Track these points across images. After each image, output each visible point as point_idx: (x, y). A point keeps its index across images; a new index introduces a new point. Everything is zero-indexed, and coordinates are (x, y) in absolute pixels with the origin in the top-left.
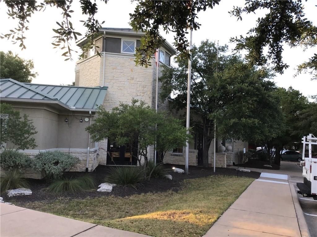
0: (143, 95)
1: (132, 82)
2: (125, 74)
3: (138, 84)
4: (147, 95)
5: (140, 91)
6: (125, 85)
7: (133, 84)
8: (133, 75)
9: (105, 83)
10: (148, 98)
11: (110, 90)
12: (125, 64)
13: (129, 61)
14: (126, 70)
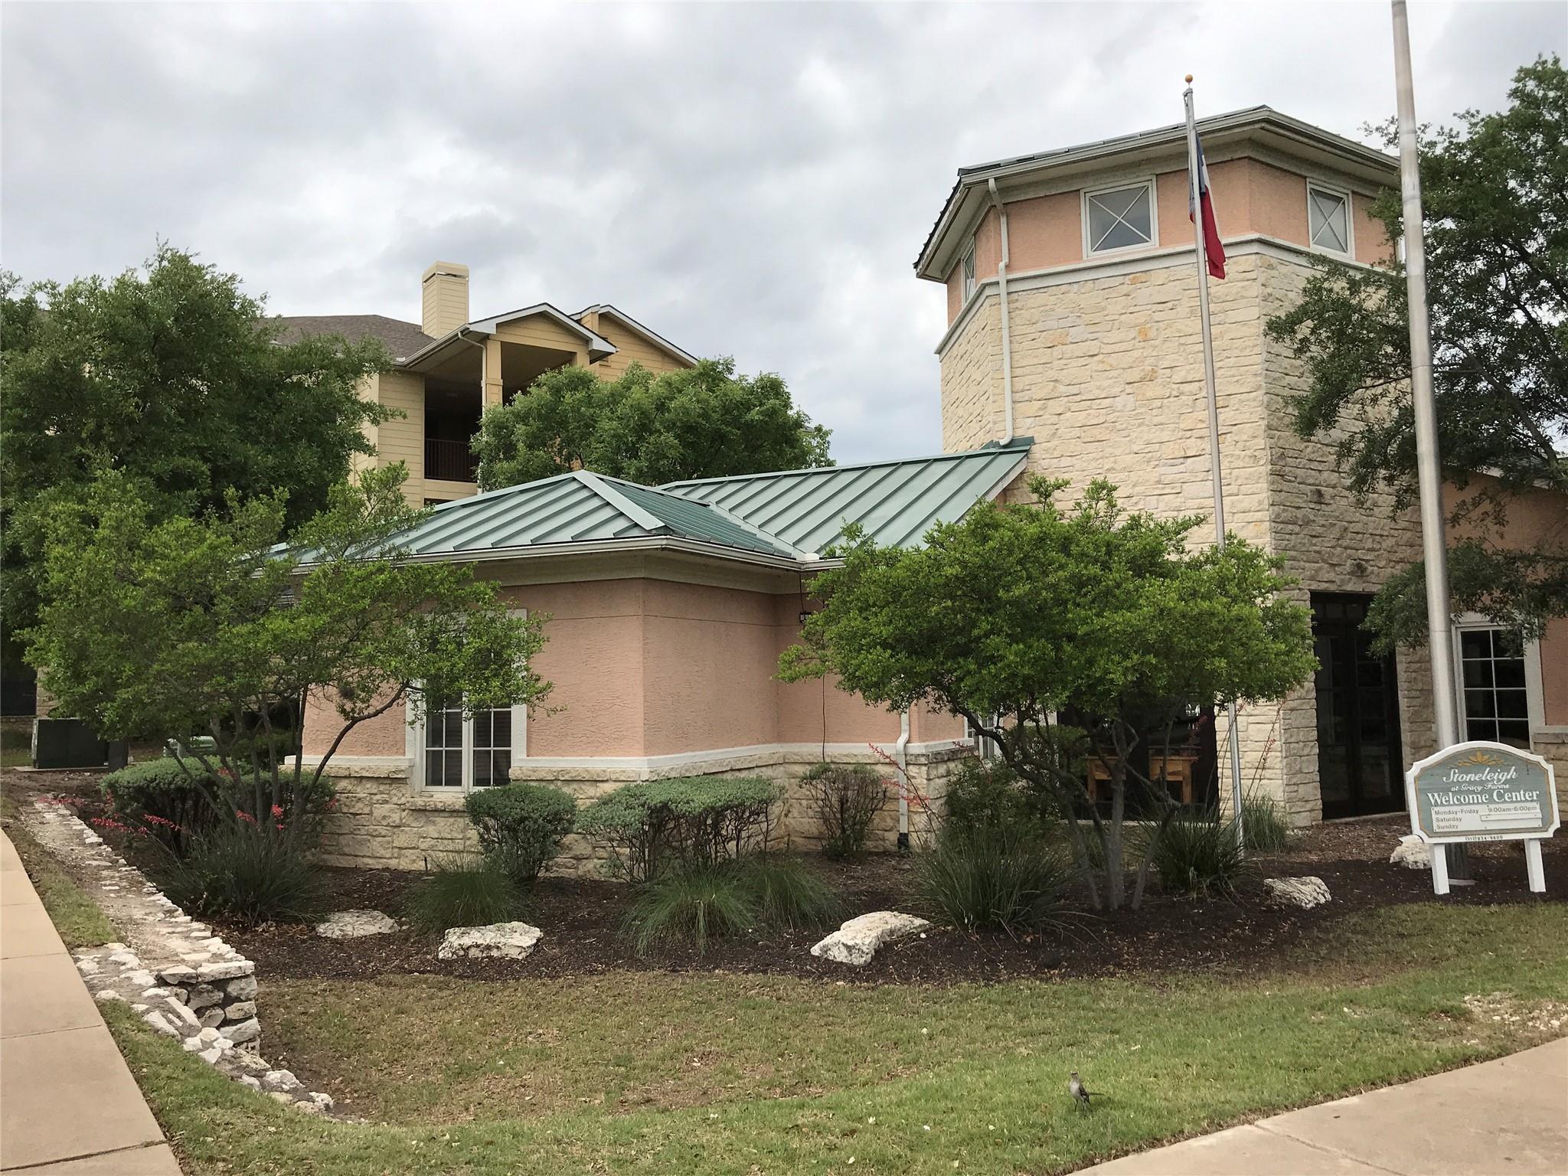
1: (1152, 390)
2: (1113, 360)
3: (1183, 398)
4: (1240, 445)
5: (1195, 433)
6: (1114, 411)
7: (1158, 403)
8: (1154, 354)
9: (1020, 422)
10: (1247, 459)
11: (1046, 450)
12: (1104, 309)
13: (1125, 289)
14: (1115, 336)
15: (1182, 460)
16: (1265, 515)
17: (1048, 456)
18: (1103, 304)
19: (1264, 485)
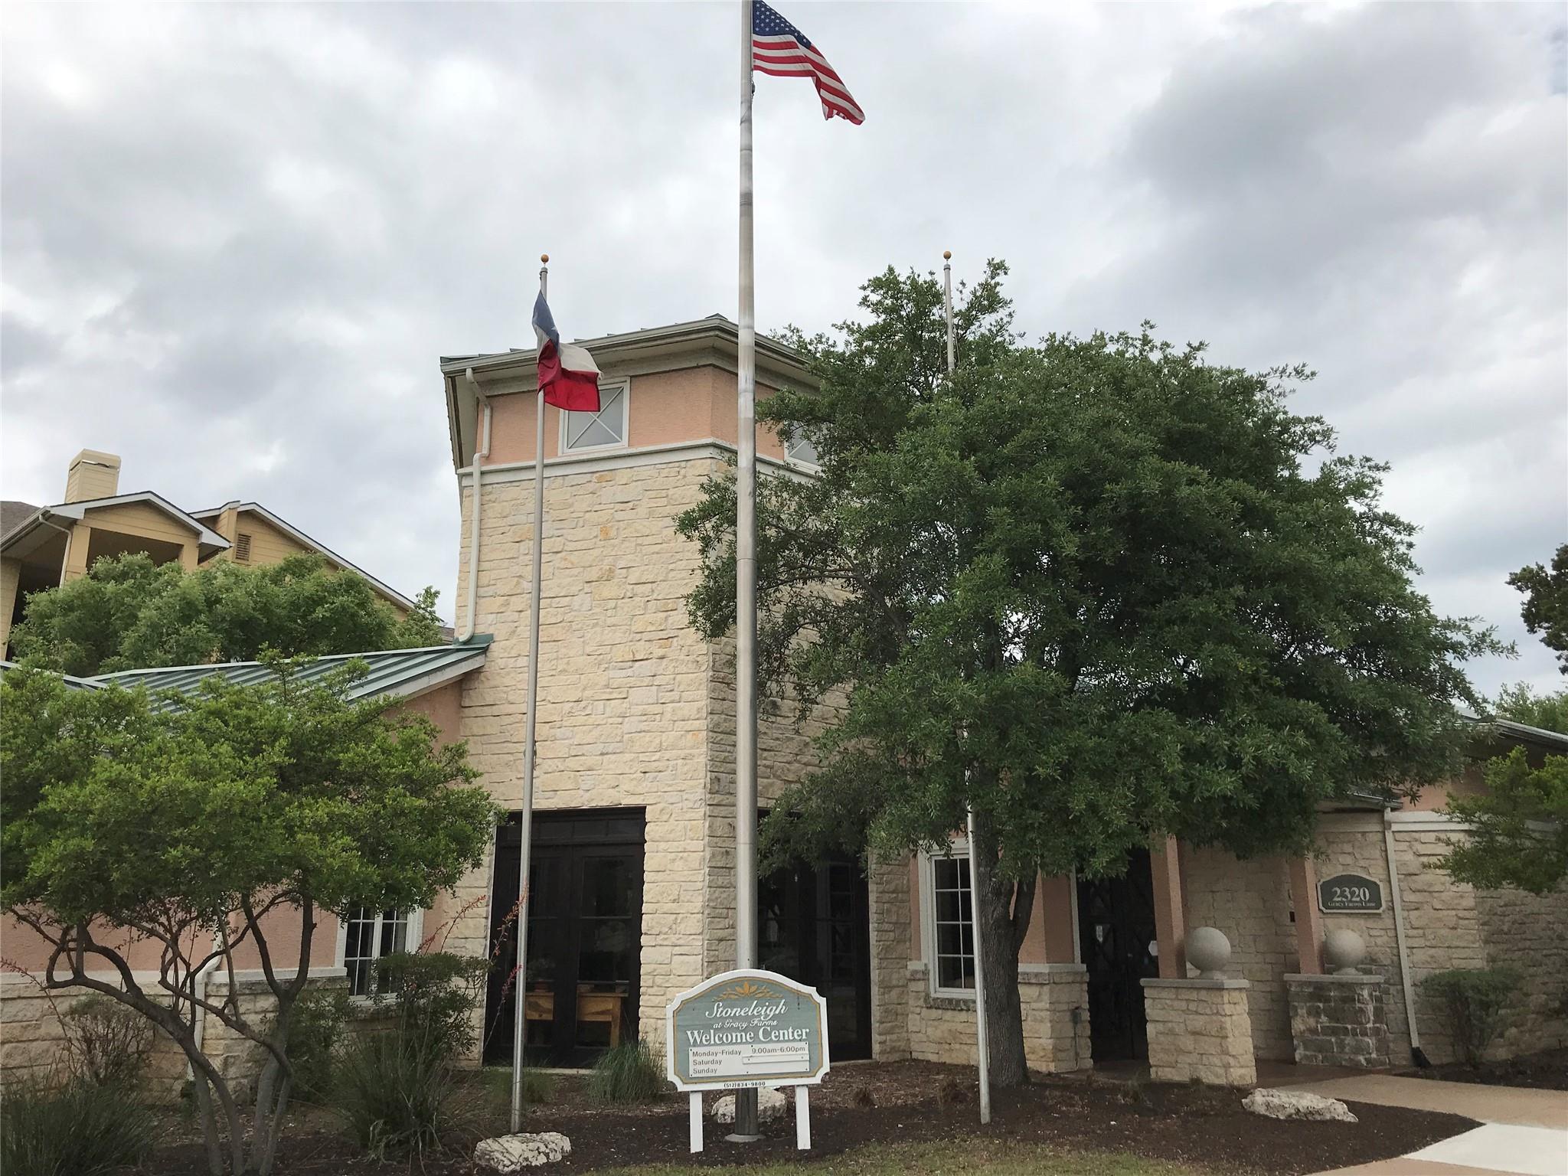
0: (661, 652)
1: (609, 590)
2: (574, 557)
3: (637, 599)
4: (685, 651)
5: (645, 636)
6: (572, 610)
7: (612, 604)
8: (613, 553)
9: (481, 618)
10: (690, 665)
11: (505, 649)
12: (571, 505)
13: (591, 487)
14: (580, 533)
15: (630, 664)
16: (702, 724)
17: (506, 655)
18: (570, 501)
19: (703, 692)
